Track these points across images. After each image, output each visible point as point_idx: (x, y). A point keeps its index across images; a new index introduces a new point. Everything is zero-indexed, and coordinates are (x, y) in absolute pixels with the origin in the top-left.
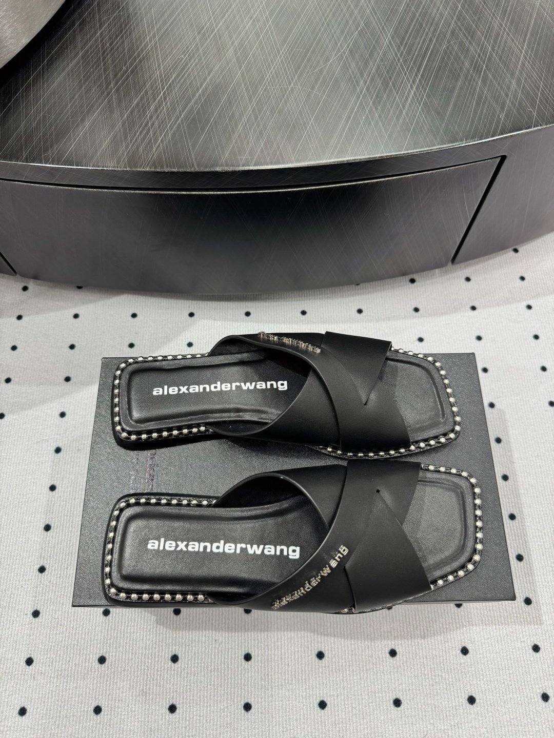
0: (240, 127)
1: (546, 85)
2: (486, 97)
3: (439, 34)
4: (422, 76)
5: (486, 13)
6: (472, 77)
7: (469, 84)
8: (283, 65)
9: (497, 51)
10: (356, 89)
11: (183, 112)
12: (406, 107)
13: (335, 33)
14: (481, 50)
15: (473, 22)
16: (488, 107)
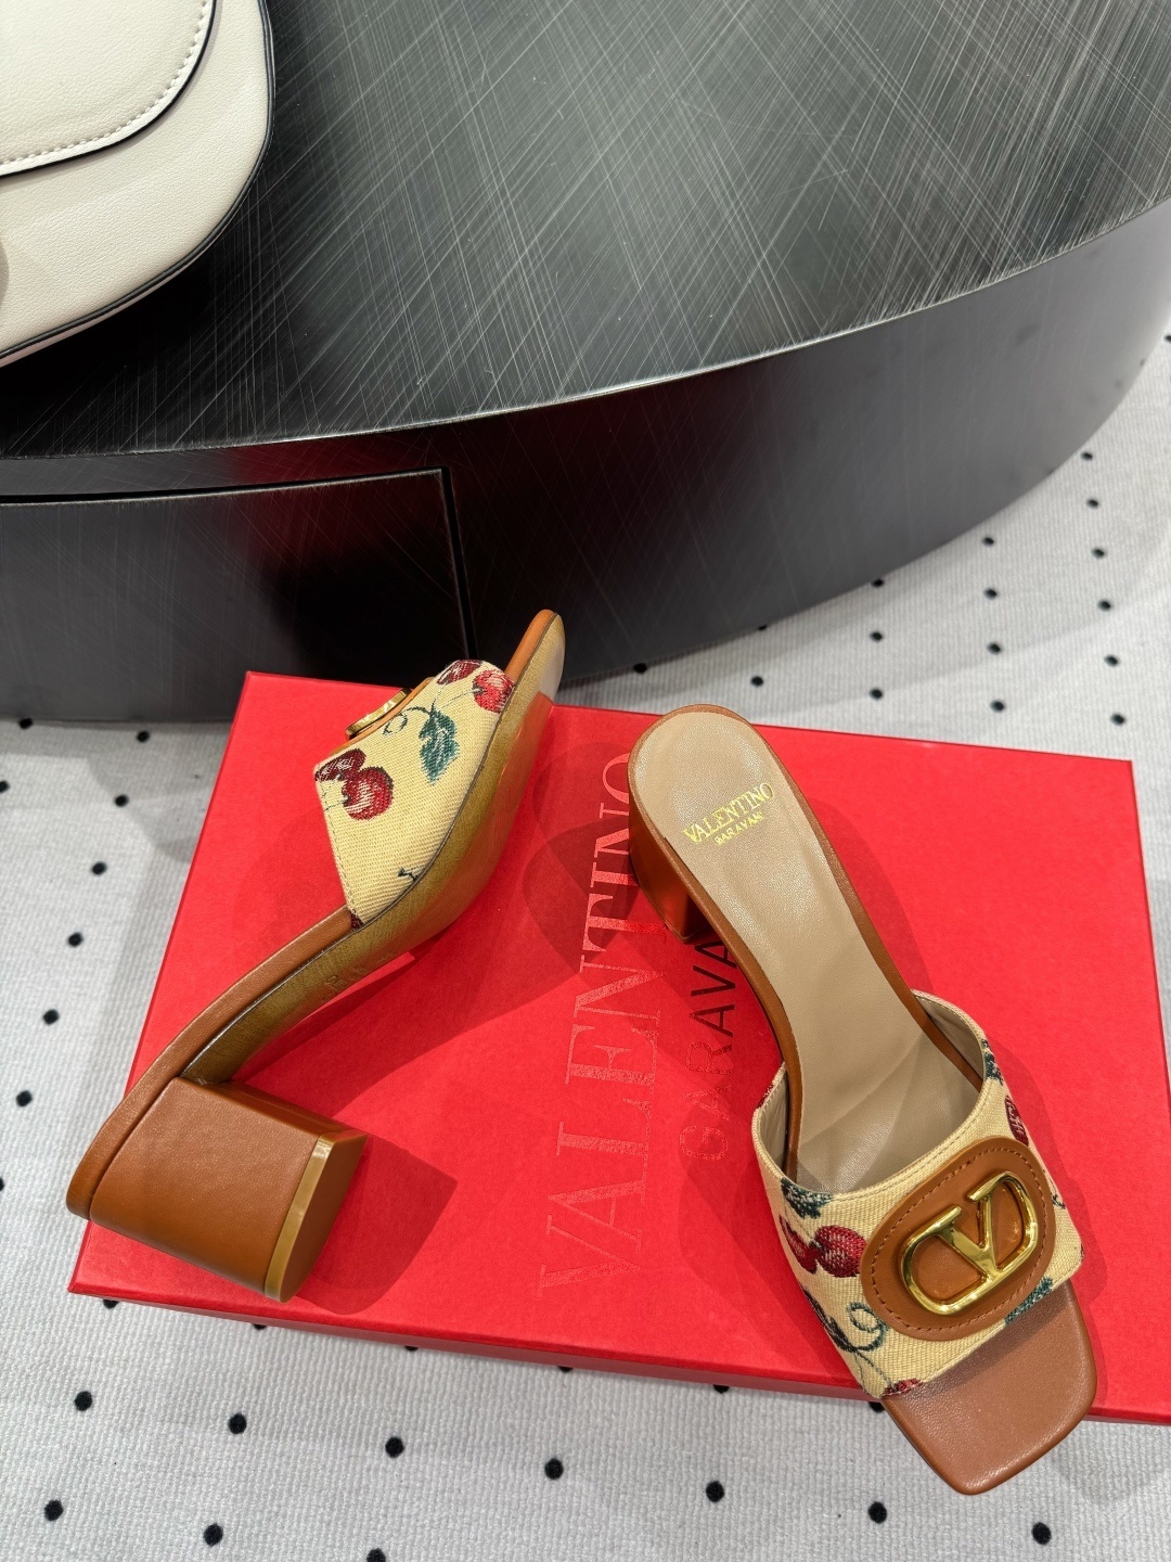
1: (545, 324)
2: (405, 340)
3: (361, 208)
5: (481, 169)
6: (393, 294)
9: (471, 246)
14: (436, 243)
15: (446, 186)
16: (401, 360)
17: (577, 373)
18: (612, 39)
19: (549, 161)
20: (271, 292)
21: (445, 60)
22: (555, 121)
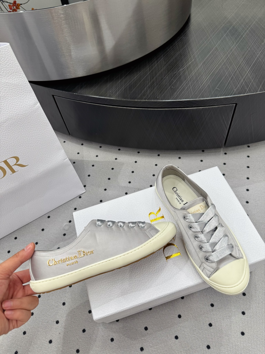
0: (145, 89)
1: (254, 82)
2: (231, 84)
3: (219, 64)
4: (210, 76)
5: (238, 58)
6: (227, 77)
7: (226, 79)
8: (164, 71)
9: (239, 70)
10: (186, 79)
11: (129, 83)
12: (202, 86)
13: (183, 62)
14: (233, 69)
15: (232, 61)
16: (231, 87)
17: (261, 88)
18: (256, 37)
19: (249, 57)
20: (207, 77)
21: (228, 41)
22: (249, 51)
